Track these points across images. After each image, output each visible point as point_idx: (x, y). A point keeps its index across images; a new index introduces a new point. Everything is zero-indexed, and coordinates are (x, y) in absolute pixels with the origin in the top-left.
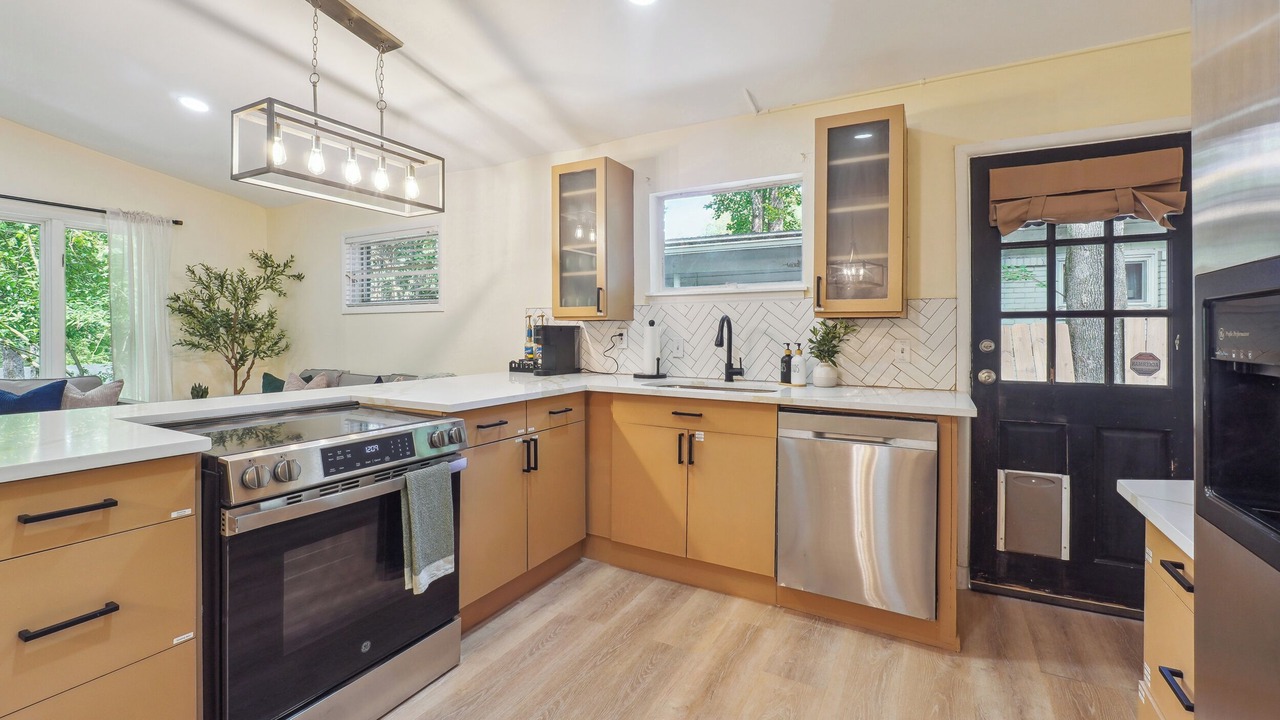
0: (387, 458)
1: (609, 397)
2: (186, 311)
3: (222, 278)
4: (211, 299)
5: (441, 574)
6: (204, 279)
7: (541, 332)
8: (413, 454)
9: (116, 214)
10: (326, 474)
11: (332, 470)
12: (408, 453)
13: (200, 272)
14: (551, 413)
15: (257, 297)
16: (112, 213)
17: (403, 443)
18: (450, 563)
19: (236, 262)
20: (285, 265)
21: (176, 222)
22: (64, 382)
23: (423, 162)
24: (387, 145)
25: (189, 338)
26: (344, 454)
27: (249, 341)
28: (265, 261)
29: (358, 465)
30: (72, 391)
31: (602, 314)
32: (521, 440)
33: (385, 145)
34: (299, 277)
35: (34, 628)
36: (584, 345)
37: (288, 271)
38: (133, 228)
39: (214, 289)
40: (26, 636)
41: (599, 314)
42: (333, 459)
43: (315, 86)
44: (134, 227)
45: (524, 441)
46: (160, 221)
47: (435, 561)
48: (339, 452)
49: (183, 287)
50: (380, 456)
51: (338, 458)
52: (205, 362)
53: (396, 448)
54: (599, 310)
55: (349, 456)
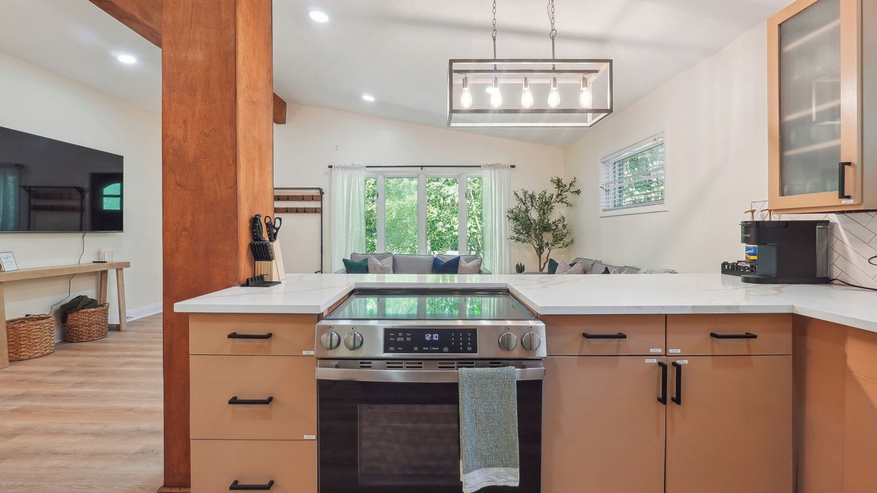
0: (446, 349)
1: (841, 333)
2: (516, 219)
3: (532, 197)
4: (527, 211)
5: (501, 482)
6: (523, 199)
7: (752, 230)
8: (475, 351)
9: (485, 167)
10: (386, 351)
11: (392, 348)
12: (469, 349)
13: (521, 195)
14: (713, 335)
15: (552, 208)
16: (484, 166)
17: (465, 336)
18: (515, 475)
19: (541, 185)
20: (570, 185)
21: (513, 166)
22: (459, 257)
23: (597, 71)
24: (559, 66)
25: (516, 236)
26: (405, 336)
27: (548, 237)
28: (558, 183)
29: (416, 349)
30: (463, 264)
31: (851, 201)
32: (655, 361)
33: (554, 67)
34: (578, 192)
35: (240, 398)
36: (837, 247)
37: (573, 189)
38: (493, 173)
39: (529, 204)
40: (234, 401)
41: (844, 201)
42: (393, 339)
43: (494, 40)
44: (493, 171)
45: (660, 364)
46: (504, 167)
47: (494, 466)
48: (400, 334)
49: (514, 204)
50: (439, 346)
51: (399, 339)
52: (528, 250)
53: (457, 341)
54: (842, 195)
55: (409, 339)
